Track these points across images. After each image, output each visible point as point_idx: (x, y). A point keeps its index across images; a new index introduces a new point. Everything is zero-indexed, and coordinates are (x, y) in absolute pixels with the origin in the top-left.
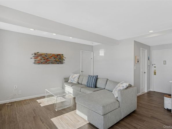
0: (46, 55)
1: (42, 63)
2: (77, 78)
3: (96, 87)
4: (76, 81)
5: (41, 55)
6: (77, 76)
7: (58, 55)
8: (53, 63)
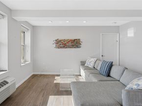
0: (64, 40)
1: (61, 47)
2: (93, 62)
3: (109, 75)
4: (92, 65)
5: (60, 41)
6: (93, 60)
7: (75, 40)
8: (70, 48)
